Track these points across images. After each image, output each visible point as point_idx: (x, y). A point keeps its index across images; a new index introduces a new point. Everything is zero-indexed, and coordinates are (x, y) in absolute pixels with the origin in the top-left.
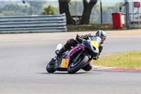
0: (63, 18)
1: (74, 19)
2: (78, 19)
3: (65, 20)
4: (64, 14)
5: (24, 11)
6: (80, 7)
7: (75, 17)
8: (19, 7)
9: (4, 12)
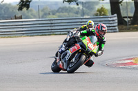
0: (115, 18)
1: (126, 19)
2: (129, 19)
3: (117, 21)
4: (116, 15)
5: (77, 13)
6: (132, 8)
7: (126, 17)
8: (72, 9)
9: (58, 14)
